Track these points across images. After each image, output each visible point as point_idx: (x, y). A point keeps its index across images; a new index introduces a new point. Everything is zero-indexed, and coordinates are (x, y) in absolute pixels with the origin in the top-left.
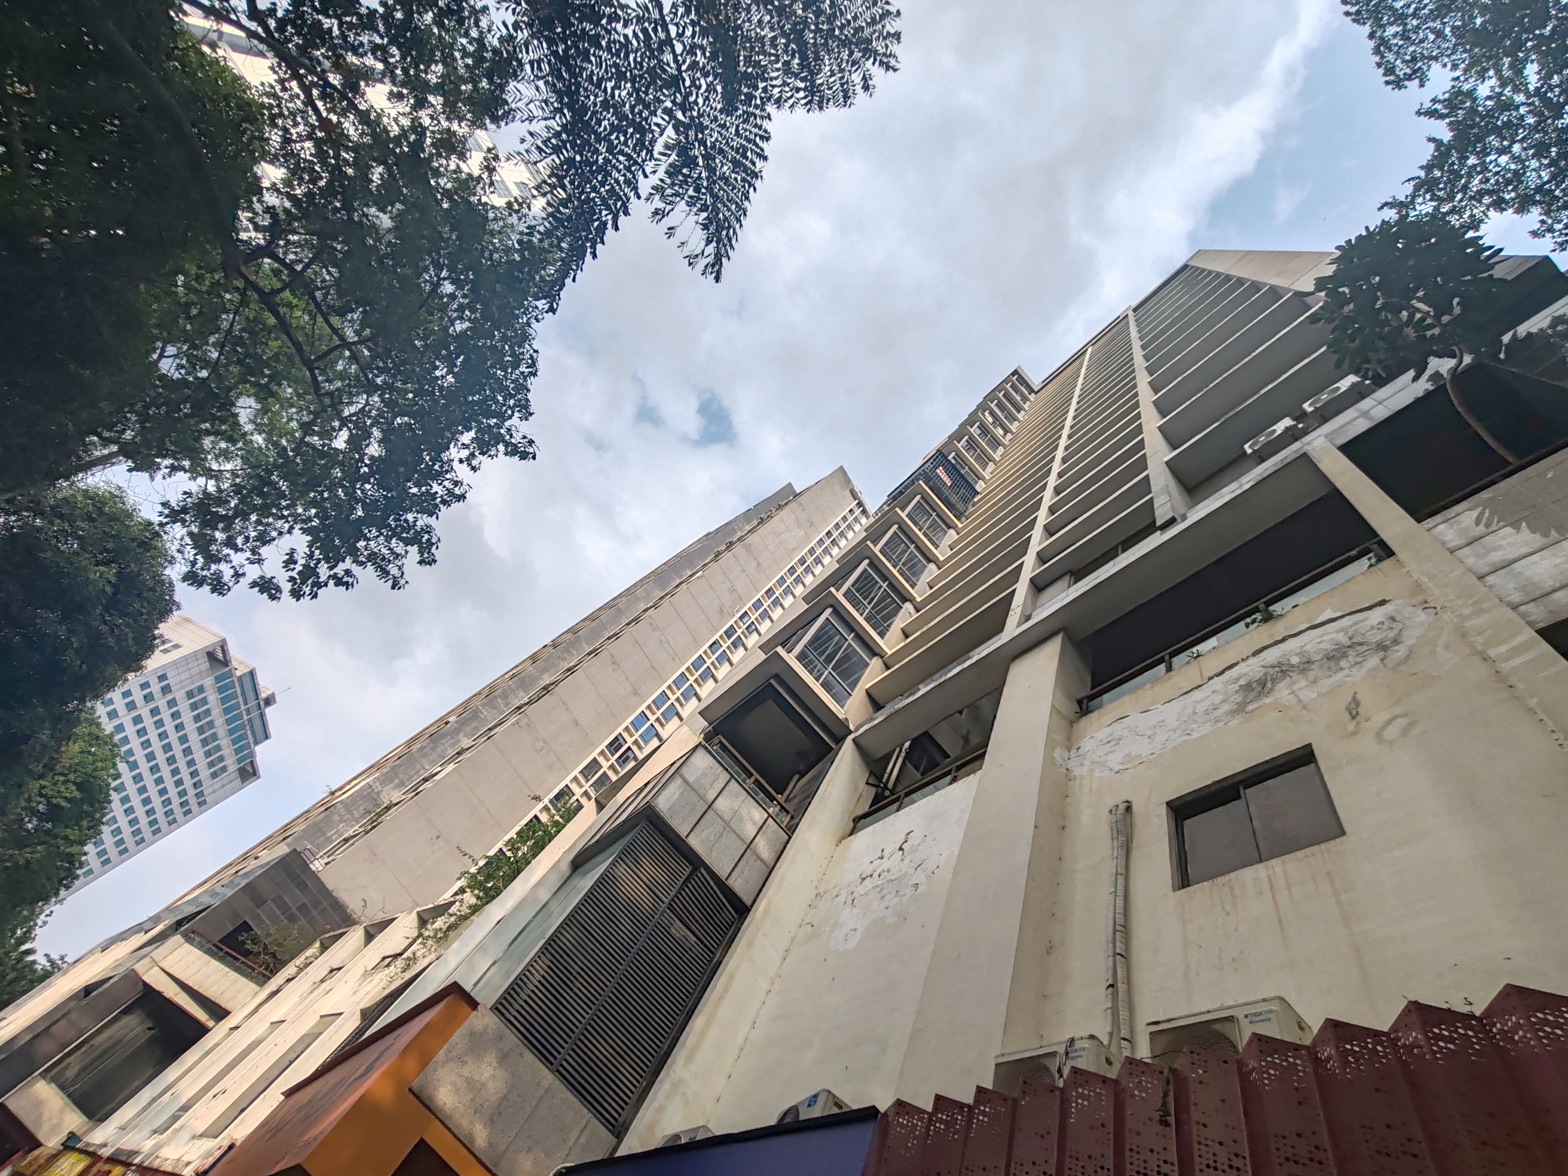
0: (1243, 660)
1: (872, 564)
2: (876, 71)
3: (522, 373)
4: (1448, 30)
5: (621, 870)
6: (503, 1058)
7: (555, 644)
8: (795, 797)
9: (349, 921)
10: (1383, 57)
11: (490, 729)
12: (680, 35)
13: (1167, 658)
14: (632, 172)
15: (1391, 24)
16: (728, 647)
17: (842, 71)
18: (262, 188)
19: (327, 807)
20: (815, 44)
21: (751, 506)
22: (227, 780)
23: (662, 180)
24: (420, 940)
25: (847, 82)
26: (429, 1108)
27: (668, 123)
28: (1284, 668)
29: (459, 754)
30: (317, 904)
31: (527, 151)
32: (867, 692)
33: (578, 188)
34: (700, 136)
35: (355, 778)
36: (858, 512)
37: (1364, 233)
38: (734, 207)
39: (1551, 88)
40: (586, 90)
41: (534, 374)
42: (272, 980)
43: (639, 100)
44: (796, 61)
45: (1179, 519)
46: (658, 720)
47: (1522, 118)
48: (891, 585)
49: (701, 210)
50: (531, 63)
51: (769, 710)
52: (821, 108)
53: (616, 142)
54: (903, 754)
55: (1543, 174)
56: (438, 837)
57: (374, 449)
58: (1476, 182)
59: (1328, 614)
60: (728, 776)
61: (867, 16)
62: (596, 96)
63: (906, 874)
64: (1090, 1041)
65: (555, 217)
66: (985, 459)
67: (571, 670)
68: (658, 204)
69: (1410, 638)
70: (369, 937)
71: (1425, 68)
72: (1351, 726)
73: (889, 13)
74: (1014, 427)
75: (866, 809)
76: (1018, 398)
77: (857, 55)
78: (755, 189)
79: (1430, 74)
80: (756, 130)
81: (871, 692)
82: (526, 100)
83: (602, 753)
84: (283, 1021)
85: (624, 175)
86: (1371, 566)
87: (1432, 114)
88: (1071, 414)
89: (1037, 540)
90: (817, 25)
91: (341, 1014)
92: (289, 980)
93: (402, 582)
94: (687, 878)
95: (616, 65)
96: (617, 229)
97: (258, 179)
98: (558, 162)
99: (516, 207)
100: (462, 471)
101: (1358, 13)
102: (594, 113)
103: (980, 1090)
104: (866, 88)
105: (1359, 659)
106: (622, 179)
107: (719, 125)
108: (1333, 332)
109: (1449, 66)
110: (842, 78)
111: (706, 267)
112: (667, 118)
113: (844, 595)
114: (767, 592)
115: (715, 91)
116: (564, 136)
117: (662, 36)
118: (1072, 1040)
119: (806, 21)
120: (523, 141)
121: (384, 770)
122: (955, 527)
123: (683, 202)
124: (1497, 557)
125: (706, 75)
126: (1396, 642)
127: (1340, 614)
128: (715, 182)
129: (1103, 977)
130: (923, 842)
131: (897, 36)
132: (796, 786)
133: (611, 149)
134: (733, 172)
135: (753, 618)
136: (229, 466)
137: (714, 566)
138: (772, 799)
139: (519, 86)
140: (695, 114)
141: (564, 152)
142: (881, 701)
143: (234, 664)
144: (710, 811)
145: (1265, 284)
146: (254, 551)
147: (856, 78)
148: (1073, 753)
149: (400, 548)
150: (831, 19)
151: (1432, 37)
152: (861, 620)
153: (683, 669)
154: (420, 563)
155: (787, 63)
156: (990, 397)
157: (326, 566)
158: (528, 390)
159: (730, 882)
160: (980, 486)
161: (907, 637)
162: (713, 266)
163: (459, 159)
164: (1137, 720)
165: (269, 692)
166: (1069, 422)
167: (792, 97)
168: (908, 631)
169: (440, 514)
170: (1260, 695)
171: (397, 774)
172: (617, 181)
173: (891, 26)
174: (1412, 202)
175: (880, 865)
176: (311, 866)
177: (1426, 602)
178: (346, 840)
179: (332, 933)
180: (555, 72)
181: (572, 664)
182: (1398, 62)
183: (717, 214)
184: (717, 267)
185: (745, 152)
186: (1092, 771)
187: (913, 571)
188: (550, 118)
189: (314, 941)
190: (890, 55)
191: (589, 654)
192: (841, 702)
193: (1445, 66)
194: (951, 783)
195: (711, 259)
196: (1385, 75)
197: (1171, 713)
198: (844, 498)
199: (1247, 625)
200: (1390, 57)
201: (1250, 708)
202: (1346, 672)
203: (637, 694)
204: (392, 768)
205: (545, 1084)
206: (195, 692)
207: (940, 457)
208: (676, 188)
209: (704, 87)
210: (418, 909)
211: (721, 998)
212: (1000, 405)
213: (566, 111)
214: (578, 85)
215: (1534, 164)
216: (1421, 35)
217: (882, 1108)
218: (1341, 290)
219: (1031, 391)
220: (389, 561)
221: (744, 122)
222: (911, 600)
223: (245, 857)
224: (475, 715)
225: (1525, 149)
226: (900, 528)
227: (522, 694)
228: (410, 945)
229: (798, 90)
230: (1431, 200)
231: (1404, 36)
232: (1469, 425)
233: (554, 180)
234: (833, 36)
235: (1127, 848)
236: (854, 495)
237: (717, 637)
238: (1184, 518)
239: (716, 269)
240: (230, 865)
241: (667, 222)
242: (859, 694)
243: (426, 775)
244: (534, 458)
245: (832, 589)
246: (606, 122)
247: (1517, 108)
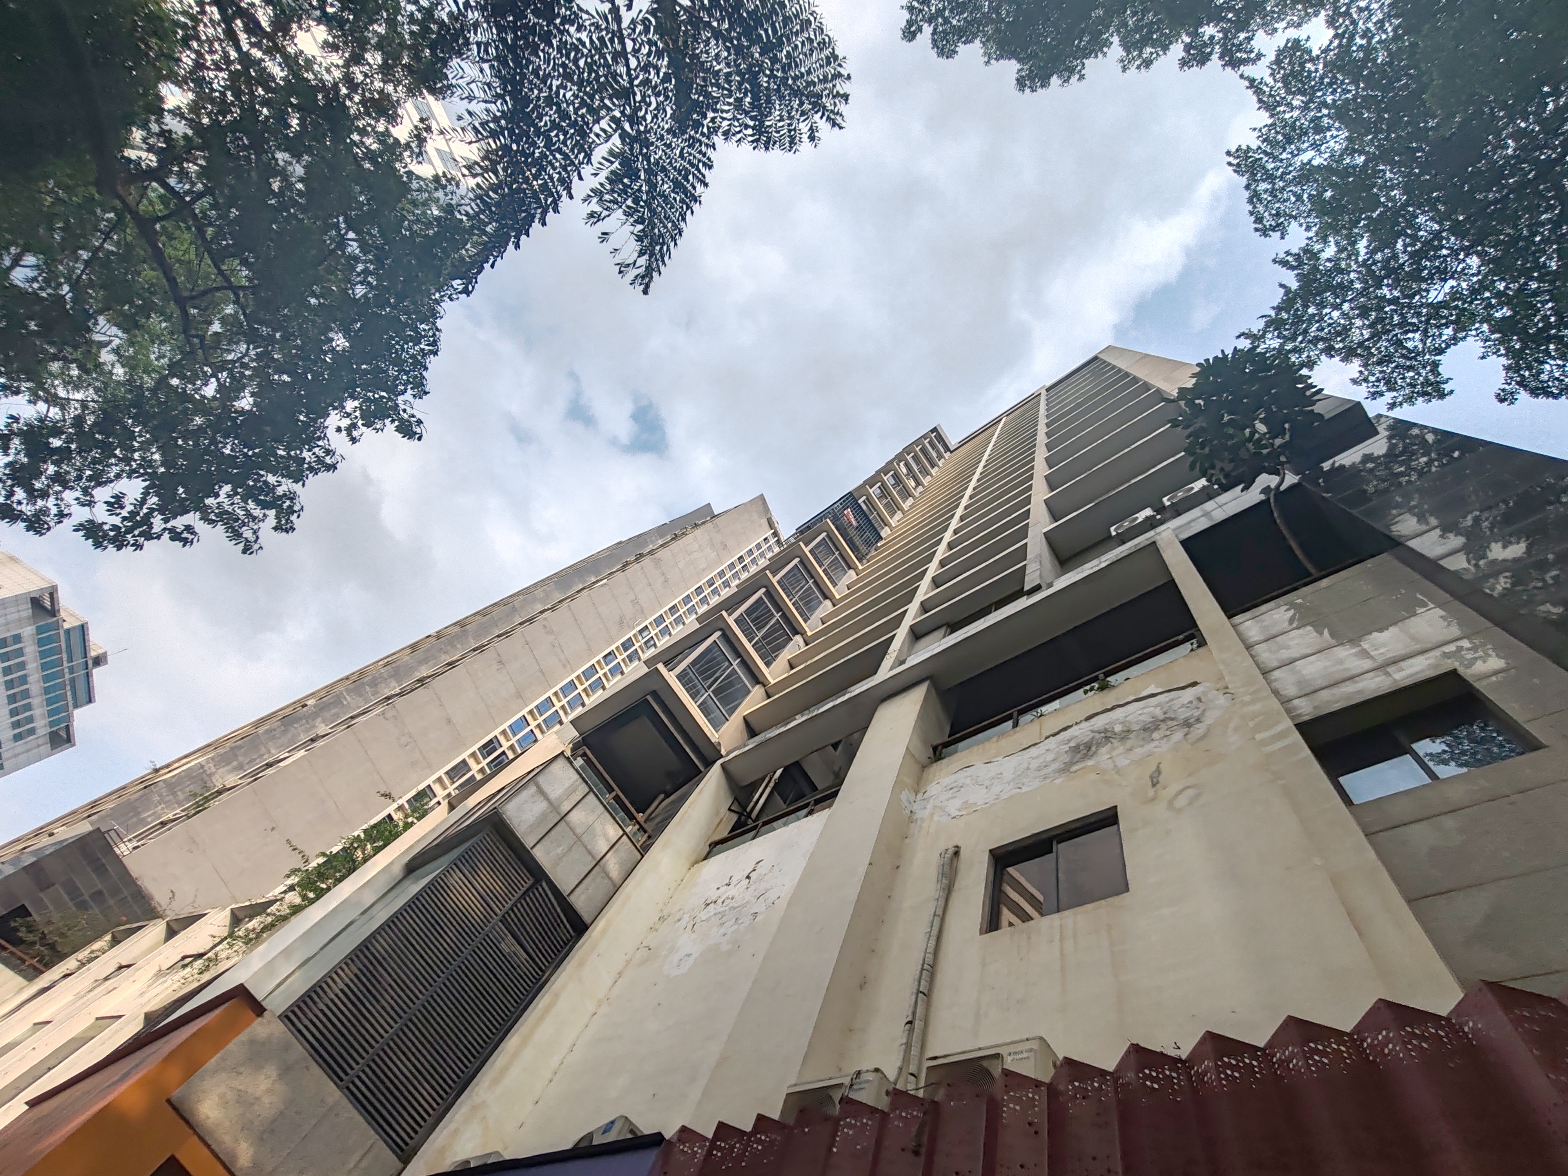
0: (1077, 723)
1: (768, 593)
2: (823, 125)
3: (422, 350)
4: (1305, 196)
5: (456, 878)
6: (286, 1071)
7: (439, 635)
8: (657, 816)
9: (151, 913)
10: (1255, 207)
11: (352, 718)
12: (636, 51)
13: (1015, 714)
14: (567, 172)
15: (1263, 181)
16: (623, 660)
17: (791, 118)
18: (163, 110)
19: (146, 784)
20: (767, 88)
21: (667, 521)
22: (35, 743)
23: (601, 184)
24: (229, 940)
25: (795, 130)
26: (187, 1122)
27: (615, 131)
28: (1108, 735)
29: (313, 740)
30: (115, 892)
31: (463, 129)
32: (745, 719)
33: (510, 176)
34: (645, 151)
35: (186, 757)
36: (772, 541)
37: (1220, 356)
38: (670, 225)
39: (1375, 263)
40: (531, 82)
41: (435, 353)
42: (45, 975)
43: (583, 104)
44: (748, 99)
45: (1044, 586)
46: (539, 726)
47: (1352, 282)
48: (784, 616)
49: (637, 222)
50: (478, 44)
51: (643, 728)
52: (767, 149)
53: (555, 139)
54: (772, 784)
55: (1364, 332)
56: (273, 829)
57: (246, 402)
58: (1314, 329)
59: (1152, 690)
60: (587, 790)
61: (820, 73)
62: (540, 91)
63: (748, 903)
64: (874, 1074)
65: (482, 201)
66: (893, 508)
67: (451, 665)
68: (594, 206)
69: (1209, 719)
70: (171, 933)
71: (1286, 224)
72: (1151, 792)
73: (840, 75)
74: (926, 481)
75: (725, 834)
76: (934, 455)
77: (807, 106)
78: (692, 212)
79: (1289, 230)
80: (700, 156)
81: (749, 720)
82: (468, 79)
83: (473, 755)
84: (48, 1022)
85: (559, 173)
86: (1192, 650)
87: (1284, 263)
88: (976, 477)
89: (924, 590)
90: (772, 70)
91: (120, 1017)
92: (66, 976)
93: (256, 547)
94: (524, 893)
95: (564, 66)
96: (544, 224)
97: (161, 99)
98: (494, 146)
99: (444, 182)
100: (338, 442)
101: (1238, 165)
102: (537, 107)
103: (760, 1118)
104: (812, 138)
105: (1168, 733)
106: (556, 176)
107: (665, 144)
108: (1188, 437)
109: (1304, 226)
110: (790, 125)
111: (636, 277)
112: (614, 126)
113: (735, 621)
114: (670, 609)
115: (665, 111)
116: (503, 122)
117: (619, 48)
118: (859, 1073)
119: (762, 65)
120: (460, 118)
121: (221, 751)
122: (855, 569)
123: (621, 210)
124: (1285, 654)
125: (657, 95)
126: (1198, 720)
127: (1160, 690)
128: (654, 198)
129: (905, 1014)
130: (770, 871)
131: (846, 97)
132: (660, 805)
133: (549, 144)
134: (673, 191)
135: (653, 633)
136: (79, 396)
137: (620, 575)
138: (632, 817)
139: (463, 64)
140: (642, 128)
141: (502, 138)
142: (757, 730)
143: (63, 614)
144: (562, 823)
145: (1154, 386)
146: (86, 491)
147: (804, 127)
148: (920, 796)
149: (257, 512)
150: (785, 68)
151: (1293, 199)
152: (749, 646)
153: (573, 677)
154: (275, 529)
155: (739, 100)
156: (908, 450)
157: (160, 517)
158: (426, 369)
159: (572, 899)
160: (885, 532)
161: (792, 668)
162: (643, 277)
163: (389, 123)
164: (981, 771)
165: (101, 651)
166: (973, 484)
167: (740, 132)
168: (794, 662)
169: (307, 482)
170: (1085, 757)
171: (236, 756)
172: (551, 178)
173: (842, 87)
174: (1263, 336)
175: (726, 892)
176: (116, 849)
177: (1227, 688)
178: (163, 824)
179: (127, 926)
180: (500, 58)
181: (454, 658)
182: (1266, 214)
183: (653, 229)
184: (647, 280)
185: (688, 173)
186: (932, 815)
187: (808, 606)
188: (491, 102)
189: (105, 933)
190: (838, 113)
191: (474, 650)
192: (716, 726)
193: (1301, 225)
194: (806, 816)
195: (641, 271)
196: (1255, 222)
197: (1008, 766)
198: (760, 526)
199: (1086, 692)
200: (1261, 208)
201: (1075, 768)
202: (1156, 743)
203: (520, 696)
204: (232, 749)
205: (330, 1101)
206: (9, 641)
207: (850, 499)
208: (616, 195)
209: (654, 105)
210: (233, 906)
211: (541, 1018)
212: (916, 458)
213: (508, 98)
214: (523, 76)
215: (1358, 322)
216: (1285, 196)
217: (667, 1135)
218: (1197, 401)
219: (947, 449)
220: (244, 522)
221: (689, 146)
222: (803, 633)
223: (37, 833)
224: (338, 701)
225: (1352, 309)
226: (801, 562)
227: (394, 683)
228: (215, 946)
229: (747, 127)
230: (1278, 337)
231: (1272, 192)
232: (1285, 538)
233: (487, 163)
234: (786, 83)
235: (948, 891)
236: (771, 524)
237: (613, 647)
238: (1050, 585)
239: (645, 280)
240: (18, 840)
241: (602, 226)
242: (735, 721)
243: (271, 760)
244: (420, 439)
245: (724, 613)
246: (548, 118)
247: (1349, 273)
